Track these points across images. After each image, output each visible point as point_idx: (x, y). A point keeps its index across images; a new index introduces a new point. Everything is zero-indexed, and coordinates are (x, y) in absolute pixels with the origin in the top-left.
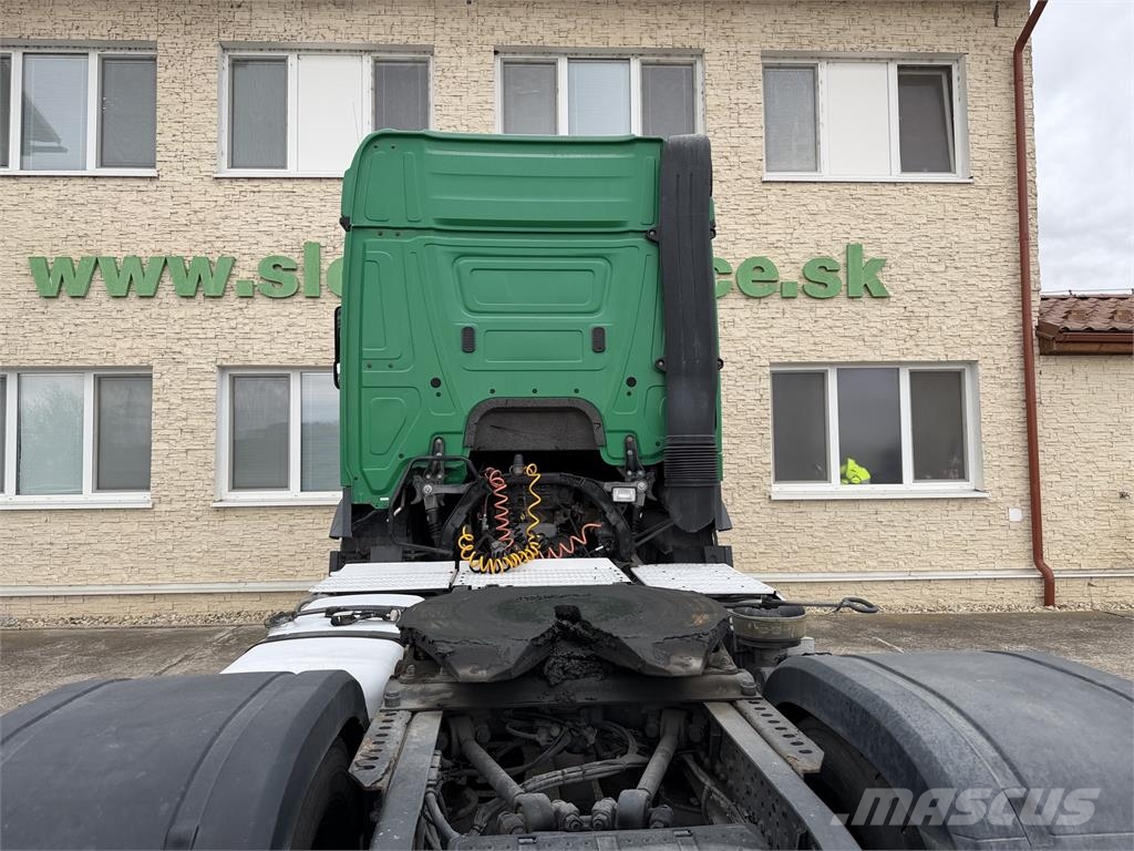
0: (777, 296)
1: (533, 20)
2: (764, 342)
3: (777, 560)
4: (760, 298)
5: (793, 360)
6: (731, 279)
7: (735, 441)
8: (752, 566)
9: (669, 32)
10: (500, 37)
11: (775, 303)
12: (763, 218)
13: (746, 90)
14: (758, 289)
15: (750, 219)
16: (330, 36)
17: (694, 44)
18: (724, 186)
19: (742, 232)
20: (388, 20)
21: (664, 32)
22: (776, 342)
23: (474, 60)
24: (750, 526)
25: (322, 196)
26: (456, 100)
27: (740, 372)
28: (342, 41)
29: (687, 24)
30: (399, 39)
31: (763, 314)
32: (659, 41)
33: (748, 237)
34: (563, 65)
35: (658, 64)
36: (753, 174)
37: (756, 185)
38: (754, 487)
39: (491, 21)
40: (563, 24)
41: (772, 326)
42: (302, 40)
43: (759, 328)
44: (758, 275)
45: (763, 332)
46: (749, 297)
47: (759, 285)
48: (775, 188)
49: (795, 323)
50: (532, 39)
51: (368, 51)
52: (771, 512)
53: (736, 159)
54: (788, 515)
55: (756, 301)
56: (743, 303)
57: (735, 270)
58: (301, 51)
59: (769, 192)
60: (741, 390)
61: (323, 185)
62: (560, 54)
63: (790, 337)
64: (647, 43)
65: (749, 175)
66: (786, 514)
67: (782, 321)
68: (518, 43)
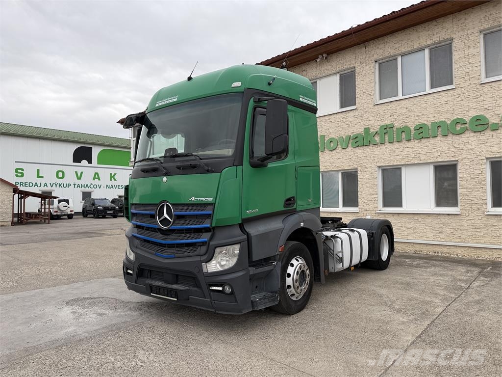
0: (488, 130)
1: (387, 48)
2: (483, 149)
3: (489, 239)
4: (480, 131)
5: (497, 156)
6: (467, 125)
7: (469, 190)
8: (477, 241)
9: (438, 35)
10: (376, 57)
11: (488, 133)
12: (481, 99)
13: (472, 49)
14: (480, 128)
15: (475, 100)
16: (326, 72)
17: (448, 37)
18: (463, 89)
19: (472, 106)
20: (342, 62)
21: (436, 36)
22: (489, 149)
23: (368, 67)
24: (477, 225)
25: (325, 121)
26: (362, 82)
27: (471, 163)
28: (330, 73)
29: (445, 30)
30: (345, 67)
31: (482, 138)
32: (434, 40)
33: (474, 107)
34: (399, 59)
35: (437, 47)
36: (476, 82)
37: (477, 86)
38: (479, 209)
39: (373, 52)
40: (397, 45)
41: (487, 143)
42: (320, 75)
43: (481, 144)
44: (478, 122)
45: (482, 145)
46: (475, 132)
47: (479, 127)
48: (486, 86)
49: (498, 140)
50: (386, 54)
51: (338, 73)
52: (487, 219)
53: (468, 77)
54: (495, 221)
55: (479, 134)
56: (472, 134)
57: (468, 121)
58: (320, 78)
59: (483, 88)
60: (472, 170)
61: (325, 118)
62: (398, 55)
63: (496, 146)
64: (429, 42)
65: (474, 82)
66: (493, 220)
67: (492, 140)
68: (382, 57)
